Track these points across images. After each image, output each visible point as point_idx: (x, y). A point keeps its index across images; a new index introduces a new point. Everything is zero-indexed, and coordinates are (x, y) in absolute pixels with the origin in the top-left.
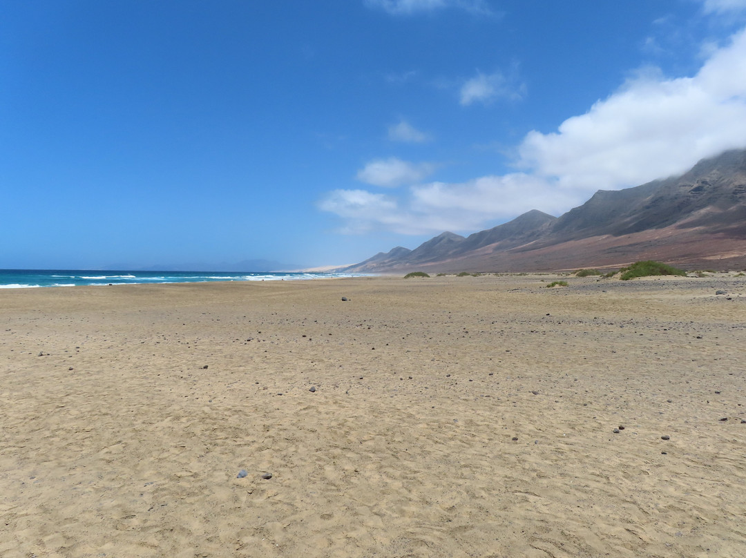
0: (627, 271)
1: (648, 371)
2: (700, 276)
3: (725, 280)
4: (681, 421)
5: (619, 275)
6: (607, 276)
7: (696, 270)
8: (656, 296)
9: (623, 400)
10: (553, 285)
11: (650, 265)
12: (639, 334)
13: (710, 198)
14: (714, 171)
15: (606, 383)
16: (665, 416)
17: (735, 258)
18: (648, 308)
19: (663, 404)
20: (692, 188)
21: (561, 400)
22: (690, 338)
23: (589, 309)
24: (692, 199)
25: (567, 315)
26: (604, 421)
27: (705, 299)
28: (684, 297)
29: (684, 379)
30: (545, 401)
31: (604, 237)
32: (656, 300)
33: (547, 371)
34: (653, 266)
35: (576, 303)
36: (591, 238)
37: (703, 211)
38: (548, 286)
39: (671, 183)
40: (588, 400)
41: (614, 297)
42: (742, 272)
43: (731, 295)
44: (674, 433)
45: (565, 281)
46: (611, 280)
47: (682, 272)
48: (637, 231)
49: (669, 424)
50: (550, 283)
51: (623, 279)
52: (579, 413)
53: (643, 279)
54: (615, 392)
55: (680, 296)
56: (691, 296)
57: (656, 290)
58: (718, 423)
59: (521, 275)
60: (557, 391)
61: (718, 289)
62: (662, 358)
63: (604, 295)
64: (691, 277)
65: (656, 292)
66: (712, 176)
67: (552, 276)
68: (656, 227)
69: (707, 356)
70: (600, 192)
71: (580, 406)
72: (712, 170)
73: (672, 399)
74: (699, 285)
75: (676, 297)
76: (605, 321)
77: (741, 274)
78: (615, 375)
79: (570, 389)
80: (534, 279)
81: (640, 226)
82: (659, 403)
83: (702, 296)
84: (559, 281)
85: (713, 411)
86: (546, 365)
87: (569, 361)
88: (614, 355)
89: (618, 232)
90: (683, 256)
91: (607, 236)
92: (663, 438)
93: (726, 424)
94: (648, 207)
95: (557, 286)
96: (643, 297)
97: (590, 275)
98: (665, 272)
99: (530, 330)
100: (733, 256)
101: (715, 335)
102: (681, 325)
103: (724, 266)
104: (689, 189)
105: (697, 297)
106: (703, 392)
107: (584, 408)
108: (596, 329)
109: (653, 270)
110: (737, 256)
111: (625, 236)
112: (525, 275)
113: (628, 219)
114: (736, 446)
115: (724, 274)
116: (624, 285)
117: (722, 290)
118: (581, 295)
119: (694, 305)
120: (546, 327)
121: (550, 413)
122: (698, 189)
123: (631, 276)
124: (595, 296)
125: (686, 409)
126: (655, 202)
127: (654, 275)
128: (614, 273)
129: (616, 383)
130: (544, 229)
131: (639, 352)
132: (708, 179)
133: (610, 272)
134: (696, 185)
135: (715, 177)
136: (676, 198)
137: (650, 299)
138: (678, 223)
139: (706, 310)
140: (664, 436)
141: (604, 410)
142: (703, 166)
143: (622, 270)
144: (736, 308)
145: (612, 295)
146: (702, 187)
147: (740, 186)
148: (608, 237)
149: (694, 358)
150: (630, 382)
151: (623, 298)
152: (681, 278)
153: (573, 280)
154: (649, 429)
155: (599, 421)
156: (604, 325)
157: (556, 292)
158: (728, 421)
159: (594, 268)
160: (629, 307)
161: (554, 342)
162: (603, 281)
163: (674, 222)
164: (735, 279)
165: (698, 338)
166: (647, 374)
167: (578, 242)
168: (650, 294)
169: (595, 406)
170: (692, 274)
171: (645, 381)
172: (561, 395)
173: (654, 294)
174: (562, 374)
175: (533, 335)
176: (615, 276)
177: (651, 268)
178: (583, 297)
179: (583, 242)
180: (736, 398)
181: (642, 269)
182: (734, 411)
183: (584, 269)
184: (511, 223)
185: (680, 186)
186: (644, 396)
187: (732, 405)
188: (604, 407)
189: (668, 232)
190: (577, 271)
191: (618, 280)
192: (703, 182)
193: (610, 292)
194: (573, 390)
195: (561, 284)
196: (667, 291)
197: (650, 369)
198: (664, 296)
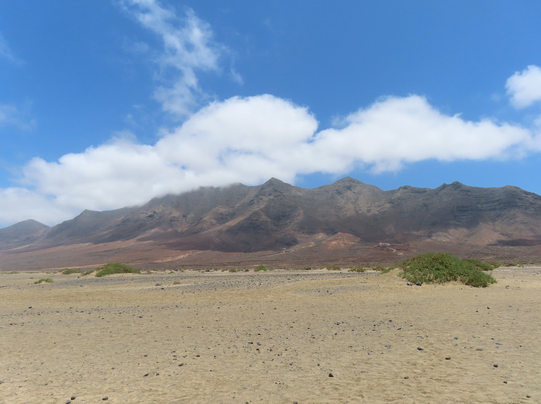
0: (101, 270)
1: (103, 347)
2: (149, 274)
3: (162, 276)
4: (119, 382)
5: (95, 273)
6: (86, 274)
7: (147, 269)
8: (119, 289)
9: (79, 374)
10: (40, 282)
11: (117, 266)
12: (101, 318)
13: (157, 223)
14: (161, 206)
15: (68, 362)
16: (108, 381)
17: (169, 262)
18: (112, 297)
19: (108, 372)
20: (147, 215)
21: (25, 384)
22: (135, 317)
23: (67, 301)
24: (147, 222)
25: (47, 306)
26: (60, 395)
27: (149, 289)
28: (136, 289)
29: (126, 350)
30: (9, 388)
31: (87, 244)
32: (118, 292)
33: (17, 359)
34: (119, 267)
35: (58, 296)
36: (76, 245)
37: (153, 231)
38: (36, 283)
39: (134, 210)
40: (50, 379)
41: (89, 290)
42: (173, 271)
43: (164, 286)
44: (112, 393)
45: (50, 278)
46: (89, 277)
47: (137, 271)
48: (111, 241)
49: (110, 387)
50: (37, 280)
51: (97, 276)
52: (39, 393)
53: (112, 276)
54: (74, 369)
55: (134, 288)
56: (140, 288)
57: (119, 284)
58: (142, 379)
59: (12, 273)
60: (23, 376)
61: (157, 283)
62: (114, 335)
63: (81, 288)
64: (143, 274)
65: (118, 285)
66: (159, 209)
67: (41, 275)
68: (123, 239)
69: (144, 330)
70: (86, 211)
71: (41, 387)
72: (159, 205)
73: (115, 366)
74: (146, 280)
75: (131, 288)
76: (78, 310)
77: (172, 272)
78: (76, 354)
79: (35, 373)
80: (24, 276)
81: (113, 238)
82: (105, 371)
83: (147, 288)
84: (46, 278)
85: (141, 370)
86: (18, 354)
87: (40, 347)
88: (80, 337)
89: (97, 241)
90: (140, 260)
91: (89, 243)
92: (104, 399)
93: (147, 378)
94: (119, 225)
95: (43, 283)
96: (109, 289)
97: (73, 273)
98: (126, 271)
99: (10, 322)
100: (168, 260)
101: (151, 314)
102: (131, 309)
103: (163, 267)
104: (145, 215)
105: (144, 288)
106: (137, 357)
107: (45, 387)
108: (69, 317)
109: (119, 270)
110: (171, 260)
111: (102, 244)
112: (16, 273)
113: (106, 232)
114: (151, 393)
115: (162, 272)
116: (97, 281)
117: (160, 283)
118: (63, 289)
119: (142, 294)
120: (26, 319)
121: (11, 399)
122: (151, 216)
123: (104, 274)
124: (74, 290)
125: (123, 372)
126: (125, 222)
127: (119, 273)
128: (91, 272)
129: (76, 361)
130: (38, 235)
131: (99, 333)
132: (157, 211)
133: (89, 271)
134: (150, 214)
135: (160, 210)
136: (137, 221)
137: (114, 291)
138: (138, 238)
139: (148, 297)
140: (104, 397)
141: (62, 386)
142: (155, 202)
143: (98, 269)
144: (165, 295)
145: (87, 288)
146: (153, 215)
147: (174, 217)
148: (90, 245)
149: (135, 332)
150: (87, 358)
151: (95, 291)
152: (137, 275)
153: (58, 277)
154: (94, 394)
155: (55, 397)
156: (76, 313)
157: (41, 288)
158: (149, 376)
159: (77, 267)
160: (99, 297)
161: (30, 331)
162: (82, 278)
163: (136, 236)
164: (168, 276)
165: (140, 317)
166: (101, 349)
167: (66, 247)
168: (115, 287)
169: (55, 383)
170: (144, 272)
171: (99, 355)
172: (26, 379)
173: (117, 287)
174: (31, 360)
175: (12, 327)
176: (92, 274)
177: (118, 268)
178: (64, 291)
179: (69, 247)
180: (156, 357)
181: (112, 268)
182: (154, 368)
183: (69, 268)
184: (8, 229)
185: (141, 213)
186: (96, 368)
187: (153, 363)
188: (62, 383)
189: (131, 243)
190: (63, 270)
191: (94, 277)
192: (154, 212)
193: (85, 287)
194: (38, 373)
195: (47, 281)
196: (126, 285)
197: (104, 345)
198: (123, 288)
